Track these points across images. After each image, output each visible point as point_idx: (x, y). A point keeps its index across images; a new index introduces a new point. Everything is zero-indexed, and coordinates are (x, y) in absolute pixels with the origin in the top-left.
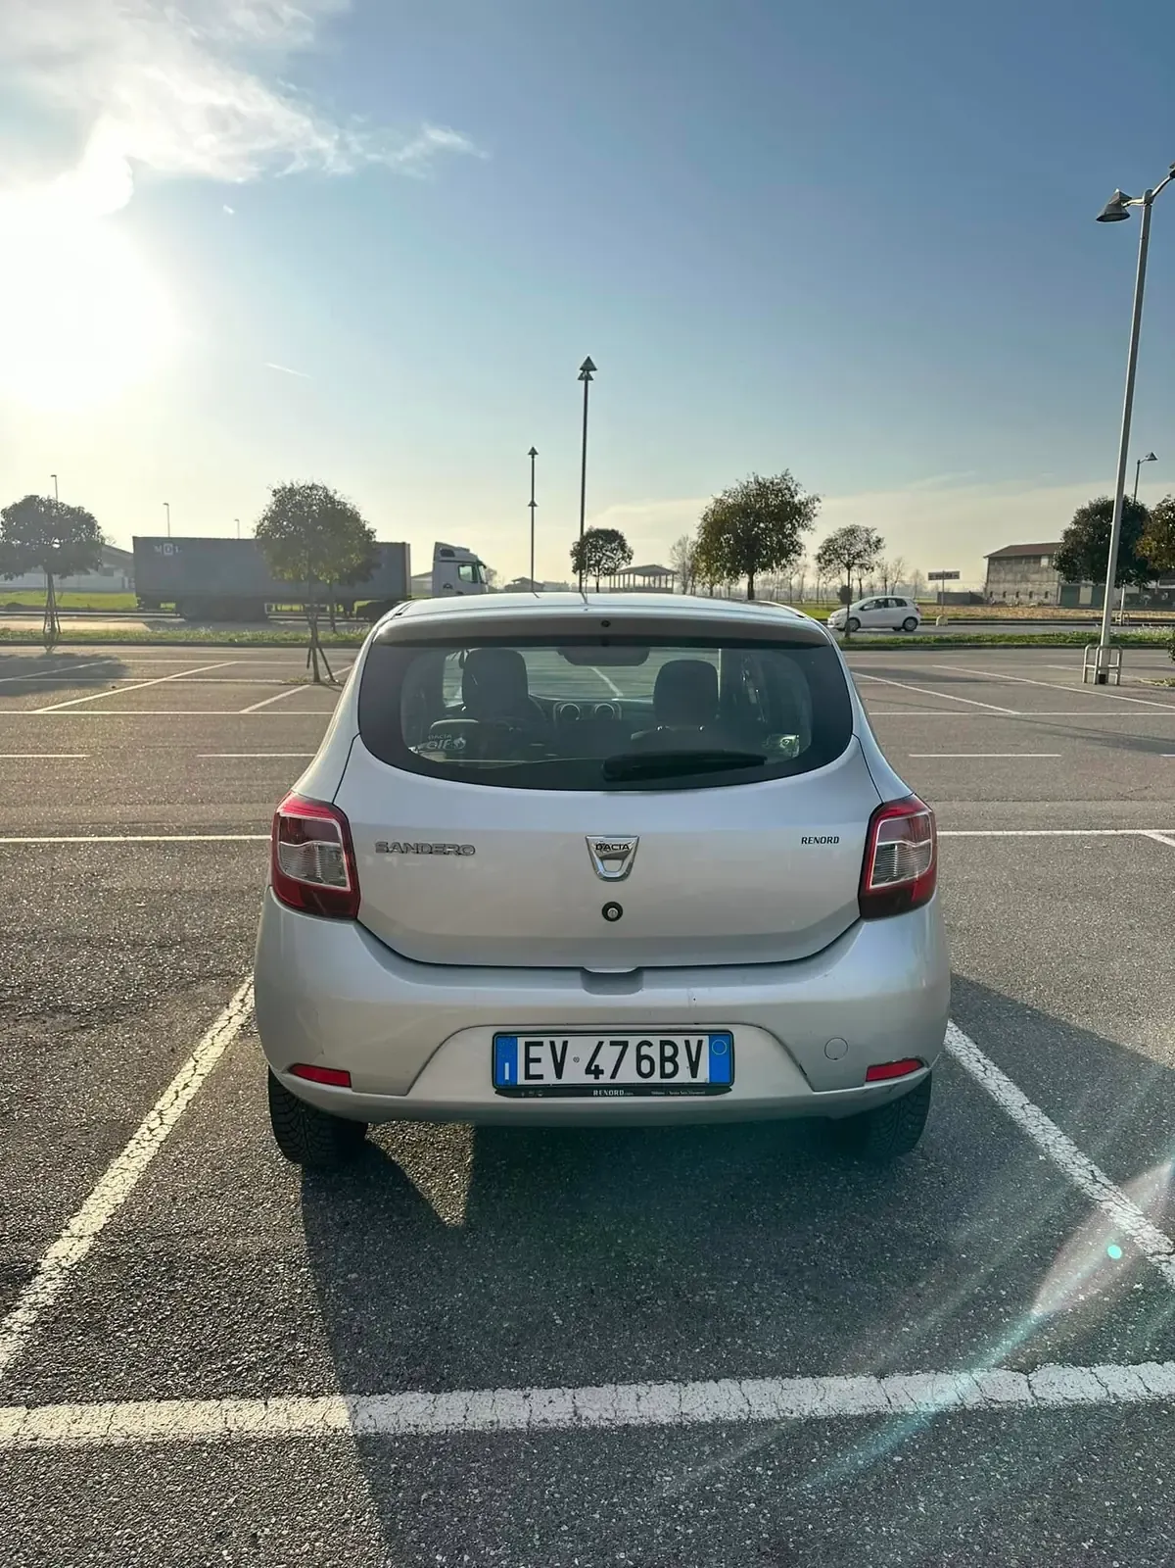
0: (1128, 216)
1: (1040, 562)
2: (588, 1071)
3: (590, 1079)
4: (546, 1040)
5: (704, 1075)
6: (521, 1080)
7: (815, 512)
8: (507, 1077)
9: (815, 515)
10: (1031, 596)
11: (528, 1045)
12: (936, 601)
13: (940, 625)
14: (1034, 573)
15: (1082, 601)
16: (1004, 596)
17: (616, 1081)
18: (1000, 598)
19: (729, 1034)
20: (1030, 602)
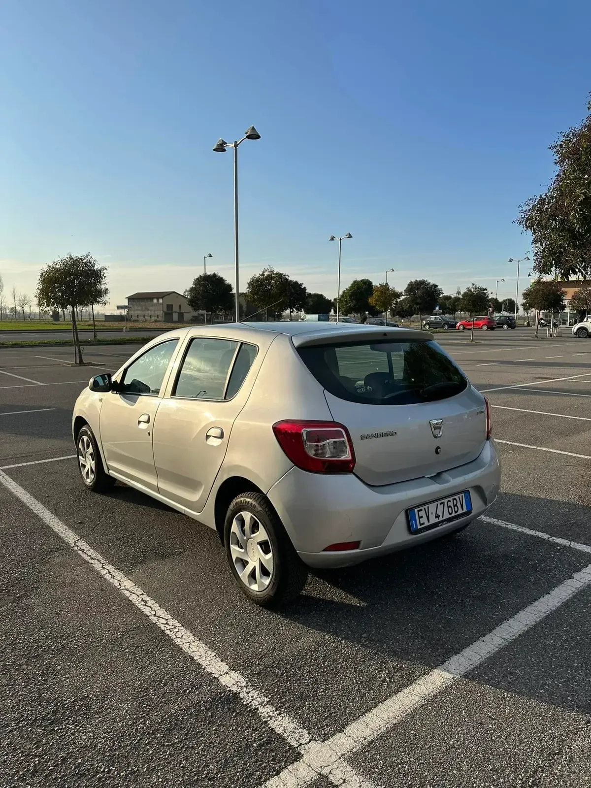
0: (225, 151)
1: (153, 301)
2: (436, 517)
3: (437, 520)
4: (423, 508)
5: (465, 510)
6: (419, 527)
7: (105, 275)
8: (415, 527)
9: (105, 277)
10: (150, 317)
11: (419, 511)
12: (104, 320)
13: (126, 332)
14: (150, 306)
15: (174, 320)
16: (138, 317)
17: (444, 518)
18: (136, 318)
19: (468, 491)
20: (151, 320)
